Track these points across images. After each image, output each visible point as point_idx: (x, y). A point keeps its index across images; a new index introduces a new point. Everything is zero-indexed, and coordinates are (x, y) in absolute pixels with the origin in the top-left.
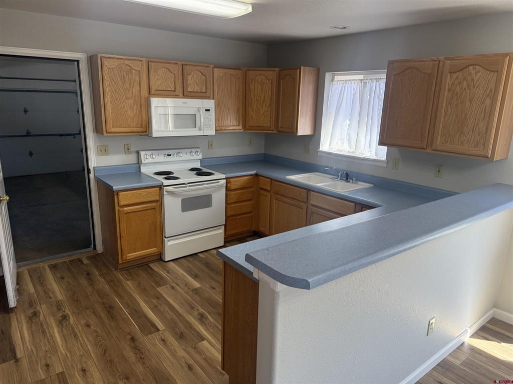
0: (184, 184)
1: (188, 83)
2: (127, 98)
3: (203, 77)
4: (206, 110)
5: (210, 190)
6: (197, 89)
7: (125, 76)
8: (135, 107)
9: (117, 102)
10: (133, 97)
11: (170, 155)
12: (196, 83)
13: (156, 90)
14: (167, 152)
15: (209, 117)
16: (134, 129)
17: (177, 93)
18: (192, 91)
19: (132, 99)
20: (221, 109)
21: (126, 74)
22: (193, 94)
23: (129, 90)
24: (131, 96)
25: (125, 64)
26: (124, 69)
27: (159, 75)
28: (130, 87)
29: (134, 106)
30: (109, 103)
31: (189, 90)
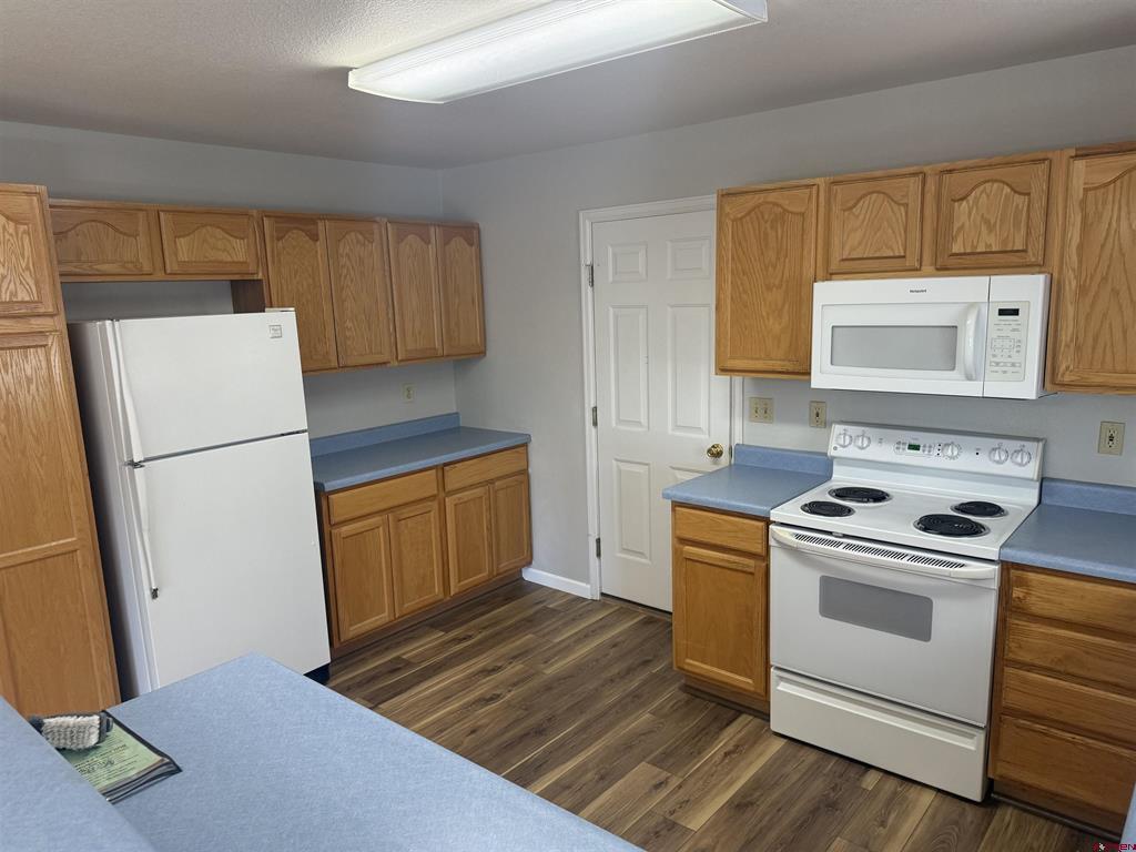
0: (830, 533)
1: (957, 225)
2: (769, 288)
3: (1020, 200)
4: (1002, 312)
5: (933, 583)
6: (989, 241)
7: (769, 230)
8: (787, 307)
9: (744, 296)
10: (784, 285)
11: (916, 448)
12: (987, 222)
13: (843, 260)
14: (911, 437)
15: (1015, 335)
16: (778, 365)
17: (909, 263)
18: (968, 251)
19: (780, 286)
20: (1092, 306)
21: (772, 228)
22: (967, 261)
23: (775, 267)
24: (777, 282)
25: (771, 203)
26: (766, 217)
27: (857, 217)
28: (778, 259)
29: (783, 305)
30: (729, 301)
31: (957, 248)
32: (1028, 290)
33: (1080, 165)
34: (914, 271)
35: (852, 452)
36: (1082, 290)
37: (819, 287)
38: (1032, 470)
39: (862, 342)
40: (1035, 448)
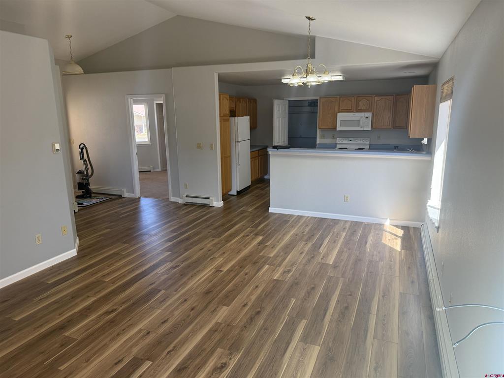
1: (359, 105)
2: (329, 114)
3: (368, 102)
4: (366, 118)
6: (364, 107)
11: (351, 140)
12: (363, 105)
13: (342, 110)
15: (368, 121)
16: (330, 127)
18: (361, 109)
19: (331, 114)
20: (377, 117)
21: (330, 104)
23: (330, 110)
25: (330, 100)
26: (329, 102)
27: (344, 103)
29: (331, 117)
30: (321, 116)
31: (359, 108)
32: (369, 115)
33: (376, 97)
34: (353, 112)
35: (340, 142)
36: (376, 115)
37: (338, 114)
38: (368, 143)
39: (344, 123)
40: (369, 139)
